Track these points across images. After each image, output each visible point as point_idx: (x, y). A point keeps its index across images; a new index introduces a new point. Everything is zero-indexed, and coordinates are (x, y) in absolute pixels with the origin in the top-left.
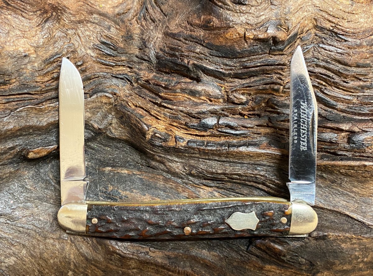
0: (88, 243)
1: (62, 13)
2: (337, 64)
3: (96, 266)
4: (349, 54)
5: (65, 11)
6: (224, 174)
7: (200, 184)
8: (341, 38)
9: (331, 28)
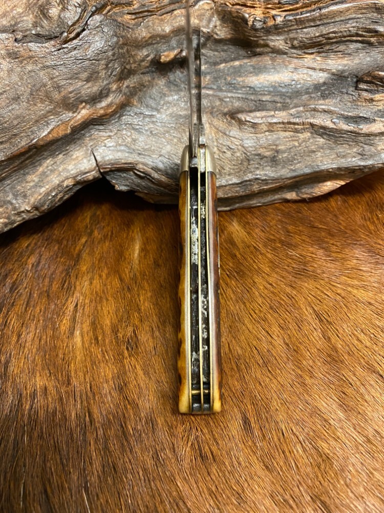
6: (321, 36)
7: (303, 54)
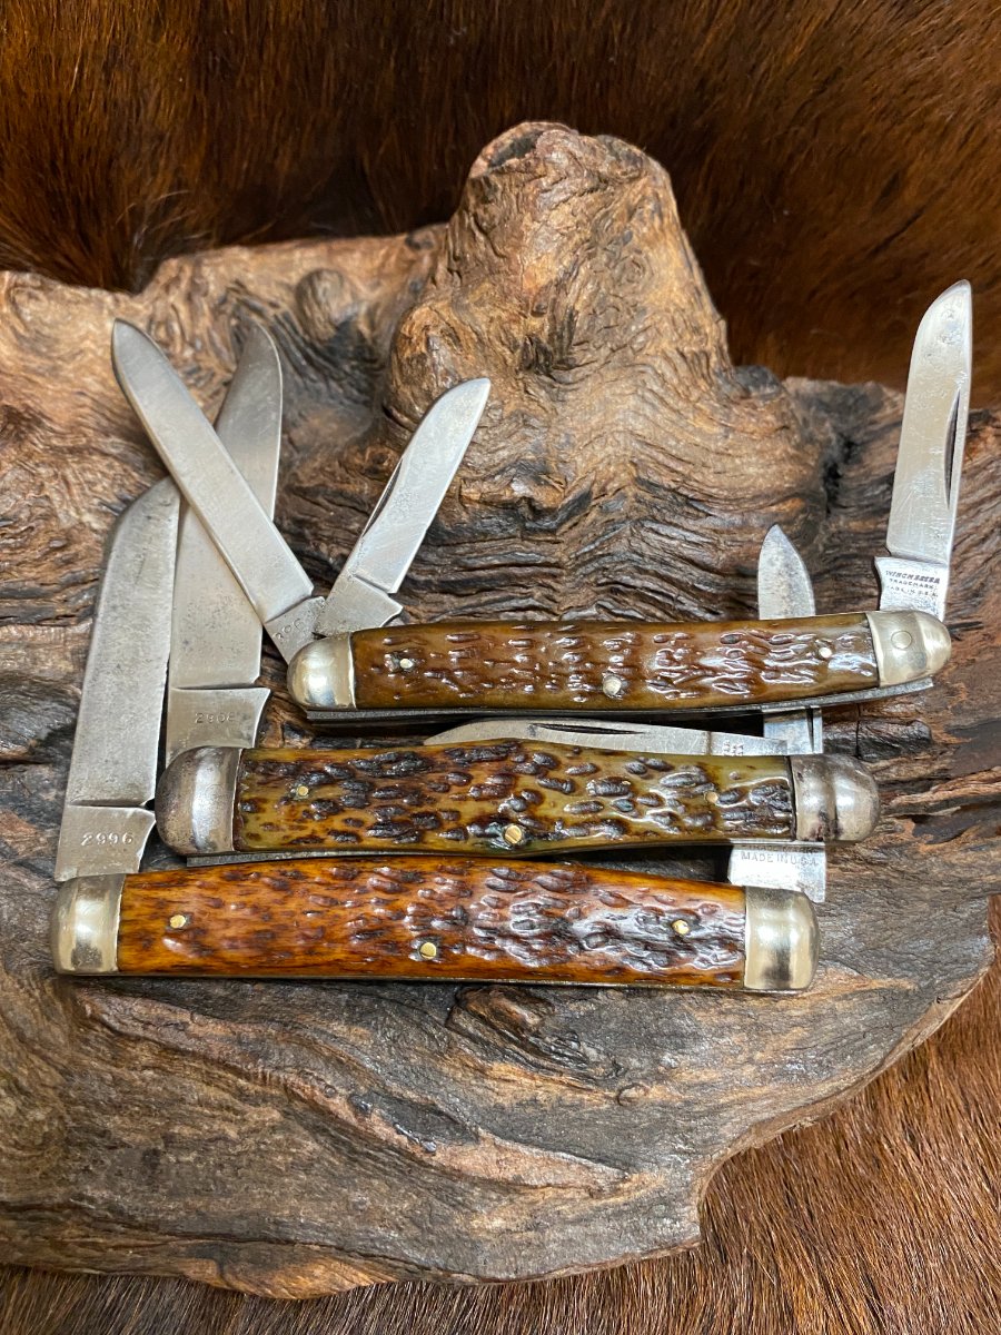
0: (31, 996)
1: (29, 427)
2: (689, 568)
3: (44, 1058)
4: (715, 546)
5: (39, 423)
8: (696, 509)
9: (673, 485)
